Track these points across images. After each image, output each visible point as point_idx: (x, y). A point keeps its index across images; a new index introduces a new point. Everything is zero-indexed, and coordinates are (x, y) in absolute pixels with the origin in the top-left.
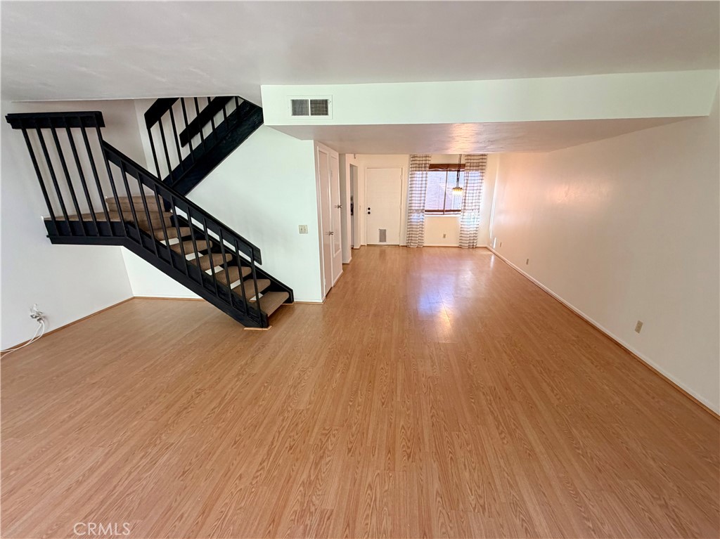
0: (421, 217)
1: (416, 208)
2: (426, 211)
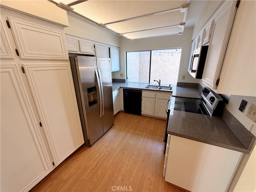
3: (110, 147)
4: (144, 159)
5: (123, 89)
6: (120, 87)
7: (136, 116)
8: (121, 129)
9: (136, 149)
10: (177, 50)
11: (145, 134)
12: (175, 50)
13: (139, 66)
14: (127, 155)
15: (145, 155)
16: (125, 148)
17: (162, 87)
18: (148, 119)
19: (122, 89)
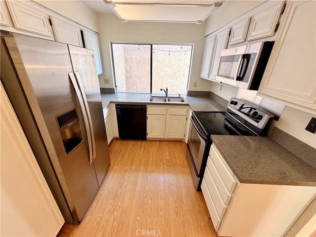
3: (118, 208)
4: (176, 210)
5: (116, 105)
6: (110, 102)
7: (139, 143)
8: (125, 170)
9: (160, 197)
10: (182, 48)
11: (162, 168)
12: (180, 46)
13: (125, 67)
14: (151, 213)
15: (176, 202)
16: (143, 202)
17: (171, 99)
18: (158, 144)
19: (114, 106)
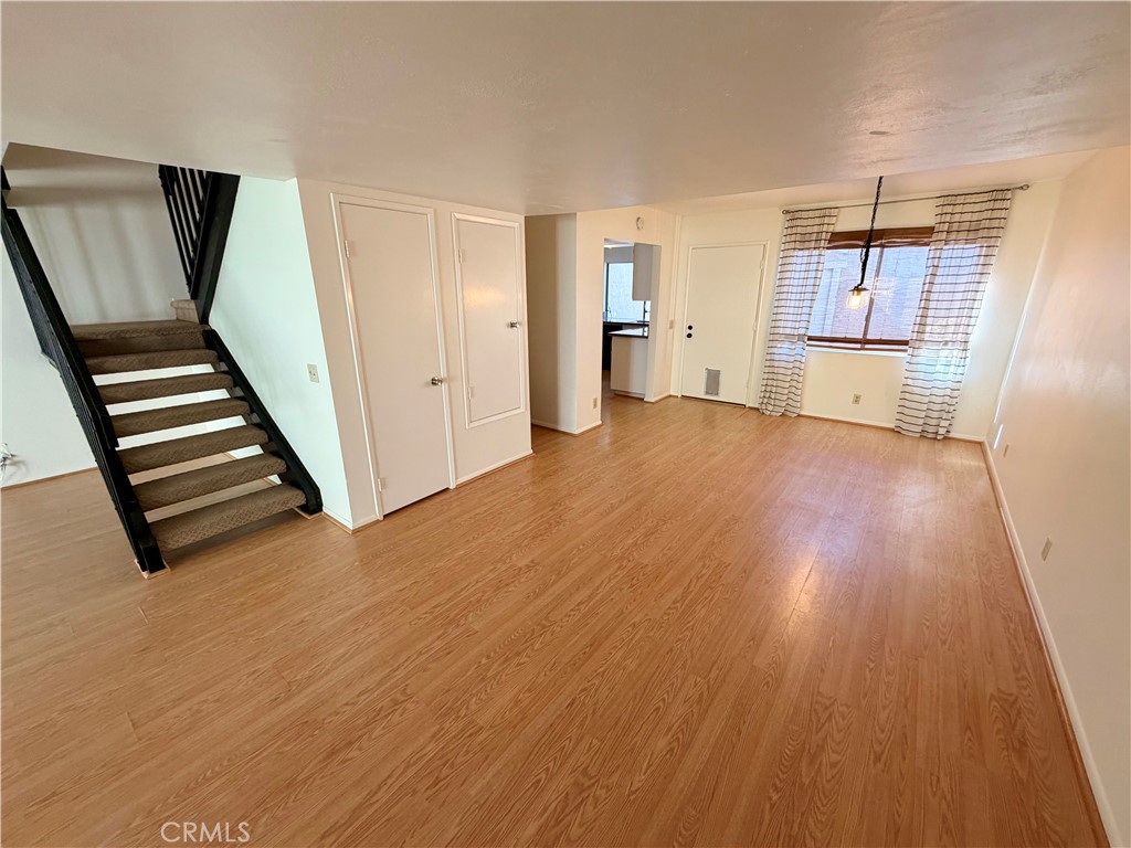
0: (800, 351)
1: (788, 331)
2: (810, 339)
